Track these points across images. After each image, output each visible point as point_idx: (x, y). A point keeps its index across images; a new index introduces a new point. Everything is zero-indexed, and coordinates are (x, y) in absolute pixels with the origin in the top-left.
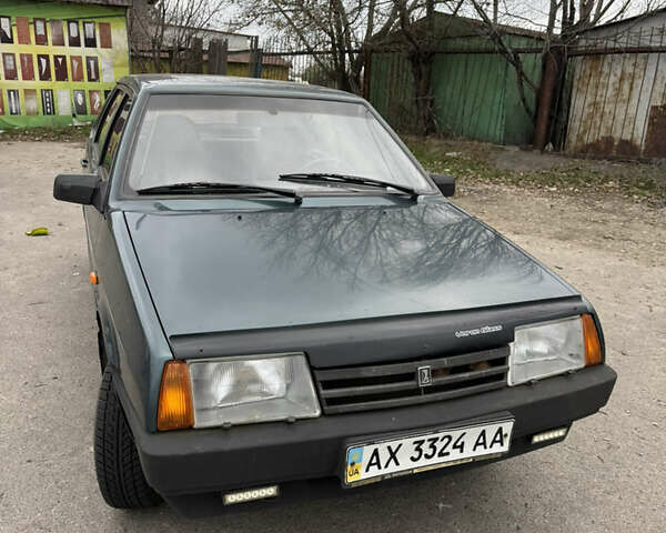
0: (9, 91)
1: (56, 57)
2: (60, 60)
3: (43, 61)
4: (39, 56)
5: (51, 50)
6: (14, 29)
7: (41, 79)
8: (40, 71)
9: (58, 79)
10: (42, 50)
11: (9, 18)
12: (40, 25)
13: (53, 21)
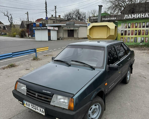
0: (128, 38)
1: (139, 30)
2: (140, 31)
3: (136, 31)
4: (135, 30)
5: (138, 29)
6: (131, 25)
7: (135, 35)
8: (135, 33)
9: (138, 35)
10: (136, 29)
11: (130, 23)
12: (136, 24)
13: (139, 23)
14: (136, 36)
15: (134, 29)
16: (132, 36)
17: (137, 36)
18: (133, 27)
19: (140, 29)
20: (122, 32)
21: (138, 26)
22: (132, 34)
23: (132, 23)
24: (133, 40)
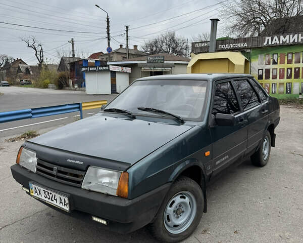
0: (273, 84)
1: (295, 69)
2: (297, 69)
3: (289, 71)
4: (288, 69)
5: (294, 65)
6: (279, 58)
7: (287, 78)
8: (287, 75)
9: (295, 78)
10: (290, 66)
11: (277, 54)
12: (290, 55)
13: (296, 53)
14: (289, 80)
15: (286, 66)
16: (282, 81)
17: (292, 80)
18: (282, 62)
19: (297, 65)
20: (260, 73)
21: (294, 60)
22: (282, 77)
23: (281, 54)
24: (283, 89)
